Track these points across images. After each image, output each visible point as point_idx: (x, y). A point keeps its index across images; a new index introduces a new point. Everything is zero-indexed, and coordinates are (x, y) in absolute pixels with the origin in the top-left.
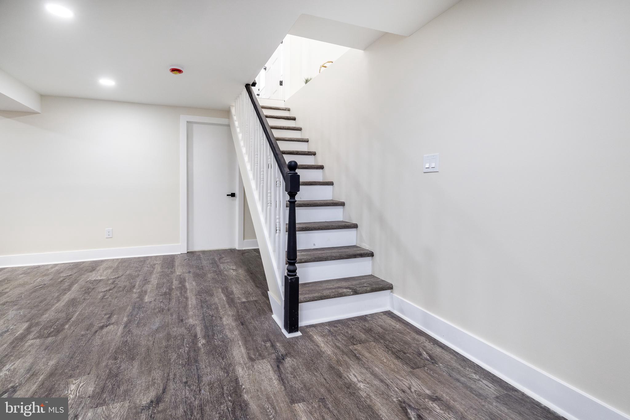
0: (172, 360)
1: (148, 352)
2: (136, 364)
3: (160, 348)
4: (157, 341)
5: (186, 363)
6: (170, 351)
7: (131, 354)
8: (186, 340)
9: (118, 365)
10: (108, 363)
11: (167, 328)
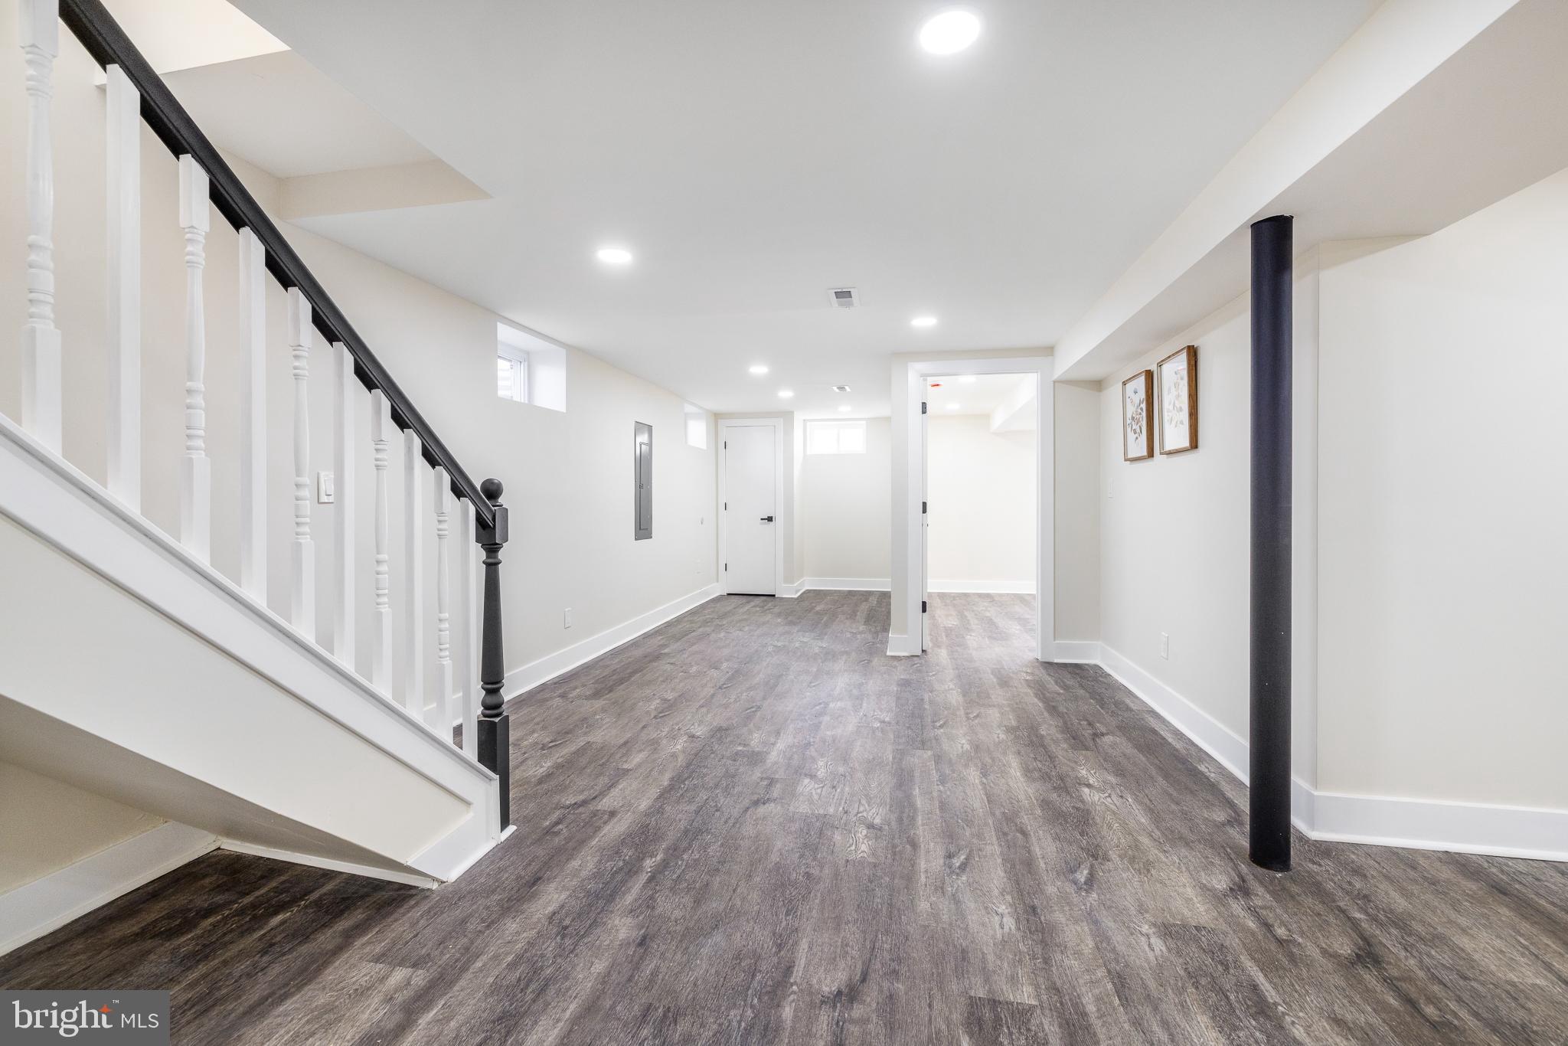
0: (719, 843)
1: (751, 871)
2: (774, 857)
3: (729, 873)
4: (727, 891)
5: (703, 833)
6: (715, 860)
7: (781, 876)
8: (675, 876)
9: (804, 862)
10: (821, 871)
11: (691, 925)
